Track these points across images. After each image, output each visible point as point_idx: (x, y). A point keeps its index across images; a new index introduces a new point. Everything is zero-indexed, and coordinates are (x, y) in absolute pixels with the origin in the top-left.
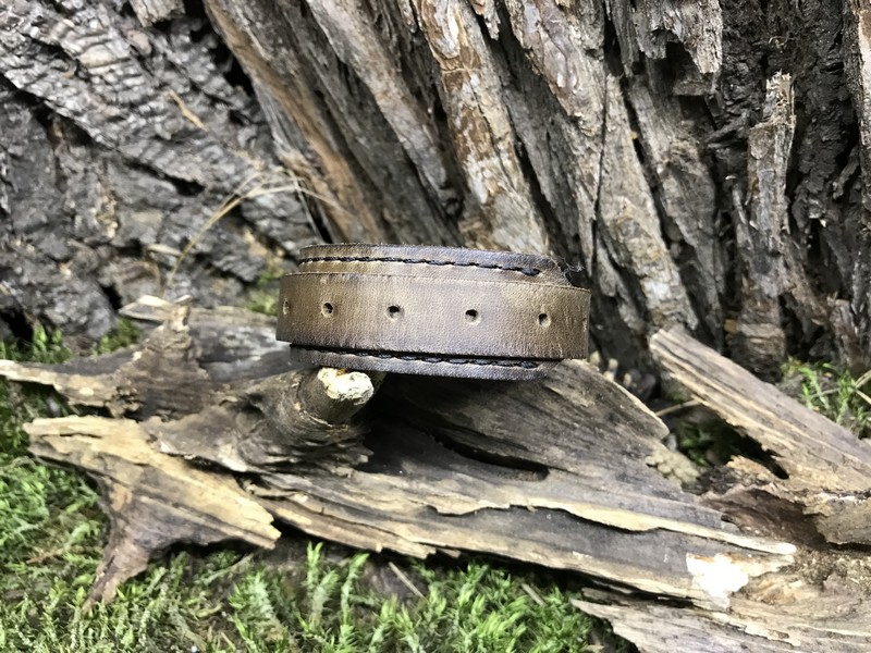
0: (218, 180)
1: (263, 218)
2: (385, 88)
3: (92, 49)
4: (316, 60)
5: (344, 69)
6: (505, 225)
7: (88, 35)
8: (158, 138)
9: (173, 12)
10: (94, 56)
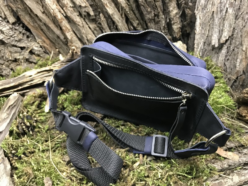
0: (27, 46)
1: (36, 52)
2: (52, 26)
3: (4, 28)
4: (40, 24)
5: (45, 24)
6: (74, 42)
7: (3, 26)
8: (16, 41)
9: (15, 21)
10: (4, 29)
